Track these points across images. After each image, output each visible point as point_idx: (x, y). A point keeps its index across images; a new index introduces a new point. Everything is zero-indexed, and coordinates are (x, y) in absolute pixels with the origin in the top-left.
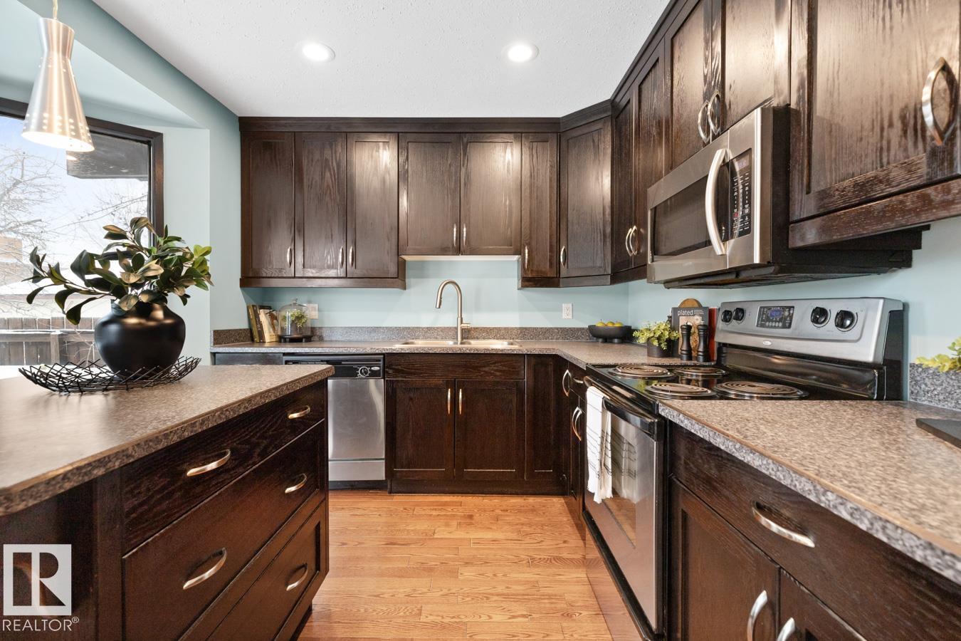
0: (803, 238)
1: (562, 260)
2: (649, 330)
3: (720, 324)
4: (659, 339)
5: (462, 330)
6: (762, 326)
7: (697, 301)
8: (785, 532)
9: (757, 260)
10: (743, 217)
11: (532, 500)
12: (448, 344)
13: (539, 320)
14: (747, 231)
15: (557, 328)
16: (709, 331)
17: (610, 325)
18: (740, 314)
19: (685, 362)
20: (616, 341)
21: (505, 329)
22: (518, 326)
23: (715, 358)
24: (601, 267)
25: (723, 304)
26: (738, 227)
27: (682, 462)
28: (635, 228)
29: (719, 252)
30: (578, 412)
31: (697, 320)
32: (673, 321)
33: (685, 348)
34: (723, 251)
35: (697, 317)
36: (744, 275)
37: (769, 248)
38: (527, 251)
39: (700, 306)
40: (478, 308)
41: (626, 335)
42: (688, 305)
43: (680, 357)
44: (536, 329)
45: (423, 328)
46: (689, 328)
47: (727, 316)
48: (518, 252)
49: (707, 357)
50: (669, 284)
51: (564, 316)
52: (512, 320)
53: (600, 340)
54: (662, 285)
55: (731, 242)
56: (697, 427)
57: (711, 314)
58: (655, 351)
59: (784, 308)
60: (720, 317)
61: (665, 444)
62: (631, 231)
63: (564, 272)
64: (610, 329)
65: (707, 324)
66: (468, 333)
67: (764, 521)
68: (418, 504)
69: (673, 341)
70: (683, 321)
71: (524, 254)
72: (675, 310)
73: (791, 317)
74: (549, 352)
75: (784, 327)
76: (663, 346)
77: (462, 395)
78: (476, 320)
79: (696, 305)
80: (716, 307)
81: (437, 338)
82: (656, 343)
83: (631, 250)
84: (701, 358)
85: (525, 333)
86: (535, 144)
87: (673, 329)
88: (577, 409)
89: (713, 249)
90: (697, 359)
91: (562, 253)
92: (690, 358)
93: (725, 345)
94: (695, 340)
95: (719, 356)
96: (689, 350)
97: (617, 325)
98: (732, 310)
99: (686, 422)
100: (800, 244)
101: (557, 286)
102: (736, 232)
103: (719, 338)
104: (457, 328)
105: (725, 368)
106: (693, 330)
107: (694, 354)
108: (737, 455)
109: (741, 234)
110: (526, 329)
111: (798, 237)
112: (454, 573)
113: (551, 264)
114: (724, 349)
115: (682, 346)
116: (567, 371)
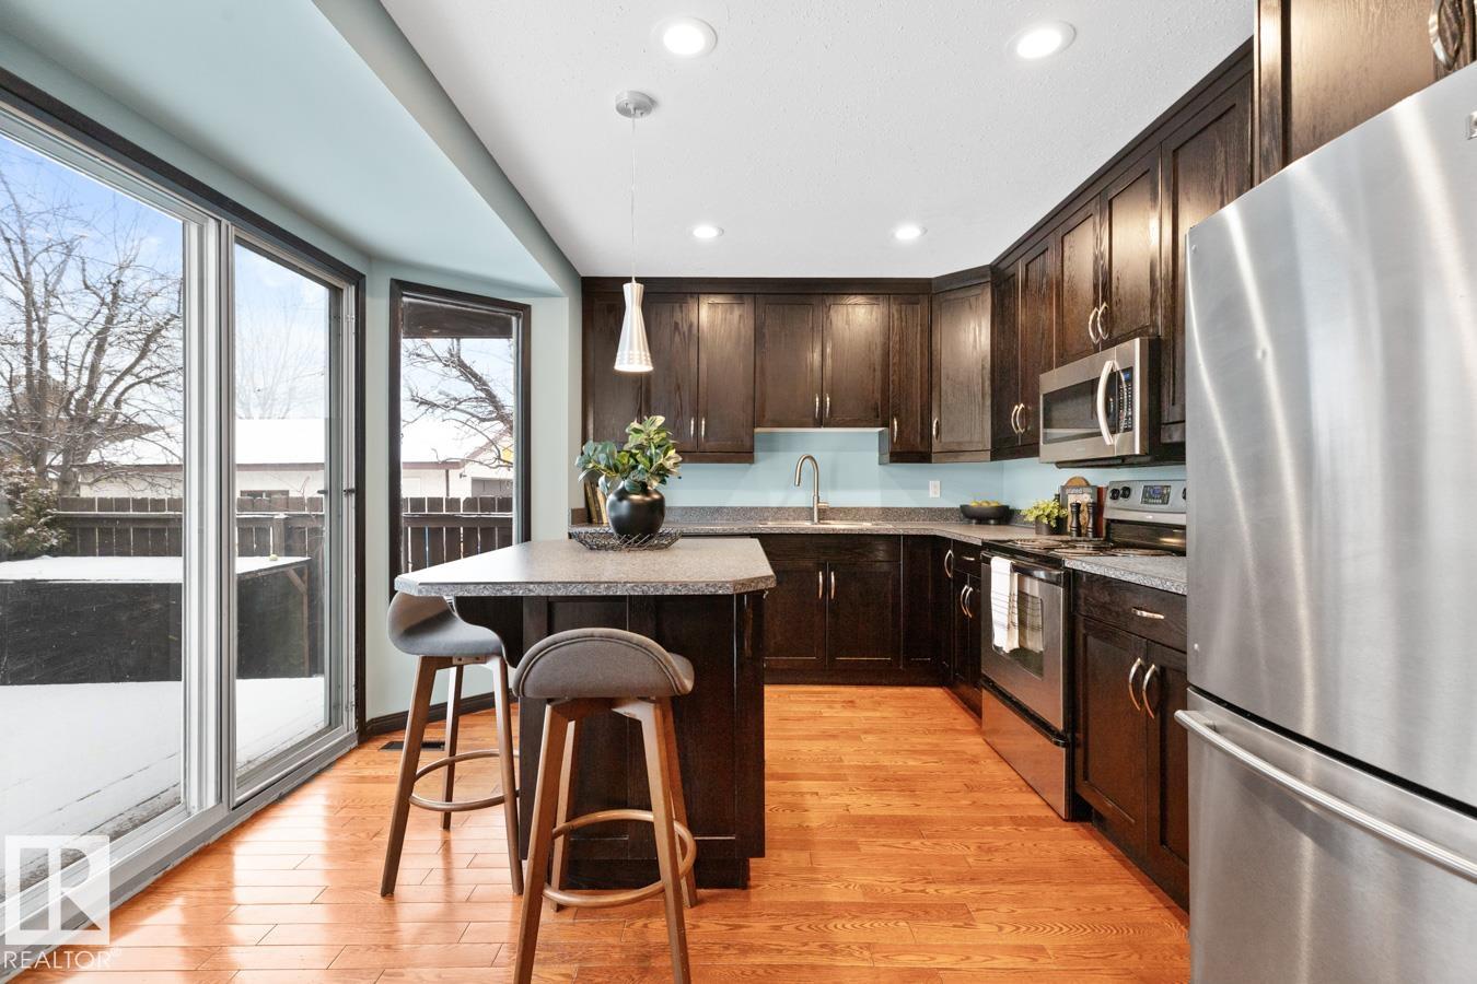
0: (1170, 437)
1: (934, 433)
2: (1036, 508)
3: (1108, 502)
4: (1048, 516)
5: (819, 510)
6: (1146, 502)
7: (1085, 480)
8: (1151, 615)
9: (1137, 452)
10: (1127, 417)
11: (908, 690)
12: (806, 526)
13: (904, 499)
14: (1129, 429)
15: (923, 509)
16: (1097, 508)
17: (985, 505)
18: (1126, 492)
19: (1074, 537)
20: (992, 522)
21: (865, 509)
22: (879, 505)
23: (1104, 535)
24: (978, 442)
25: (1112, 483)
26: (1123, 425)
27: (1082, 600)
28: (1022, 405)
29: (1108, 443)
30: (967, 590)
31: (1086, 498)
32: (1060, 498)
33: (1074, 525)
34: (1111, 443)
35: (1085, 495)
36: (1128, 461)
37: (1146, 443)
38: (895, 423)
39: (1088, 485)
40: (834, 486)
41: (1005, 516)
42: (1075, 483)
43: (1070, 534)
44: (900, 509)
45: (772, 508)
46: (1078, 505)
47: (1115, 494)
48: (886, 424)
49: (1096, 533)
50: (1061, 464)
51: (932, 494)
52: (873, 499)
53: (974, 521)
54: (1054, 466)
55: (1118, 436)
56: (1096, 568)
57: (1099, 492)
58: (1044, 529)
59: (1163, 487)
60: (1109, 494)
61: (1069, 589)
62: (1018, 408)
63: (936, 446)
64: (986, 509)
65: (1096, 501)
66: (824, 514)
67: (1139, 613)
68: (792, 693)
69: (1062, 519)
70: (1072, 499)
71: (893, 425)
72: (1063, 488)
73: (1168, 494)
74: (927, 533)
75: (1163, 503)
76: (1052, 523)
77: (835, 579)
78: (834, 499)
79: (1084, 483)
80: (1104, 486)
81: (787, 519)
82: (1045, 521)
83: (1018, 428)
84: (1090, 534)
85: (887, 513)
86: (903, 306)
87: (1062, 507)
88: (966, 587)
89: (1103, 440)
90: (1086, 535)
91: (934, 425)
92: (1079, 534)
93: (1113, 521)
94: (1085, 517)
95: (1108, 533)
96: (1079, 527)
97: (994, 505)
98: (1120, 488)
99: (1088, 567)
100: (1169, 441)
101: (930, 462)
102: (1122, 428)
103: (1108, 514)
104: (812, 509)
105: (1113, 542)
106: (1082, 508)
107: (1083, 531)
108: (1123, 579)
109: (1126, 430)
110: (889, 509)
111: (1167, 435)
112: (858, 738)
113: (922, 438)
114: (1113, 525)
115: (1071, 523)
116: (950, 552)
